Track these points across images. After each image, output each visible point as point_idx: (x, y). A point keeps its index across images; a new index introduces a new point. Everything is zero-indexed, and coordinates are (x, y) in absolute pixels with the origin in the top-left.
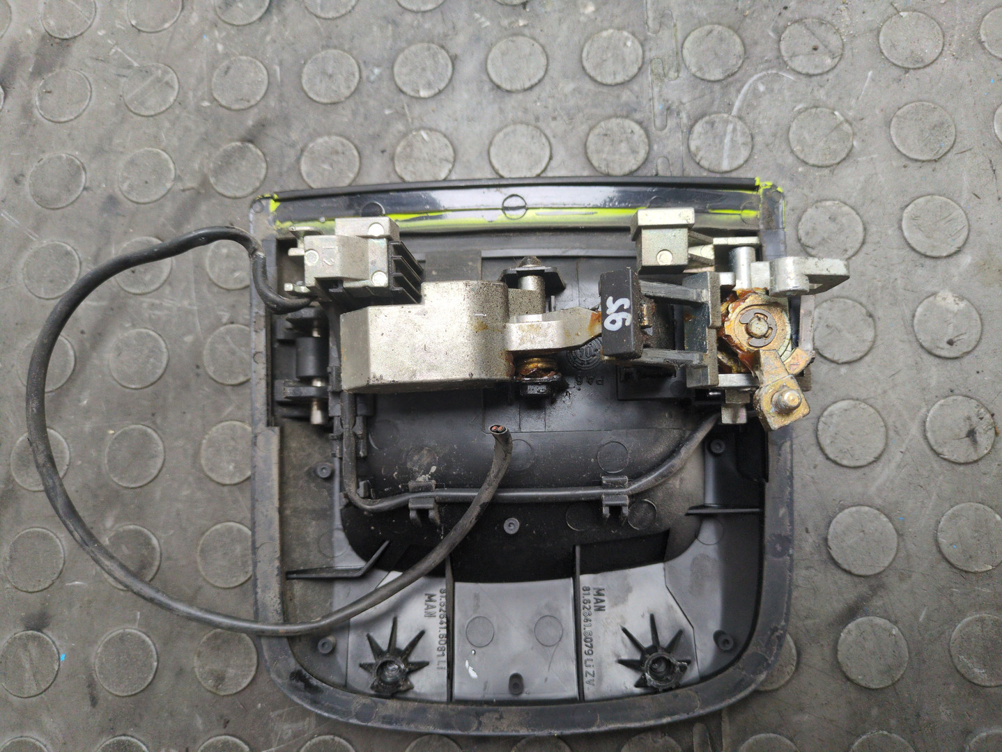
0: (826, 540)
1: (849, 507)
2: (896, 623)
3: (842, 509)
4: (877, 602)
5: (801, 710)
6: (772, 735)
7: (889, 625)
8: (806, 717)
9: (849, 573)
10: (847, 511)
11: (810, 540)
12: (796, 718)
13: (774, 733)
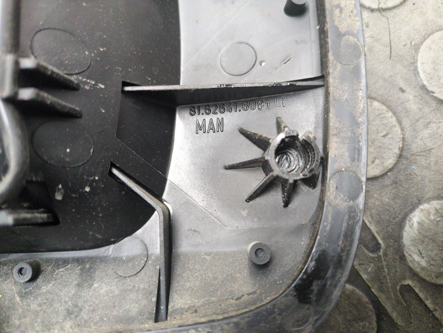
0: (423, 87)
1: (422, 43)
3: (417, 48)
10: (423, 48)
11: (411, 97)
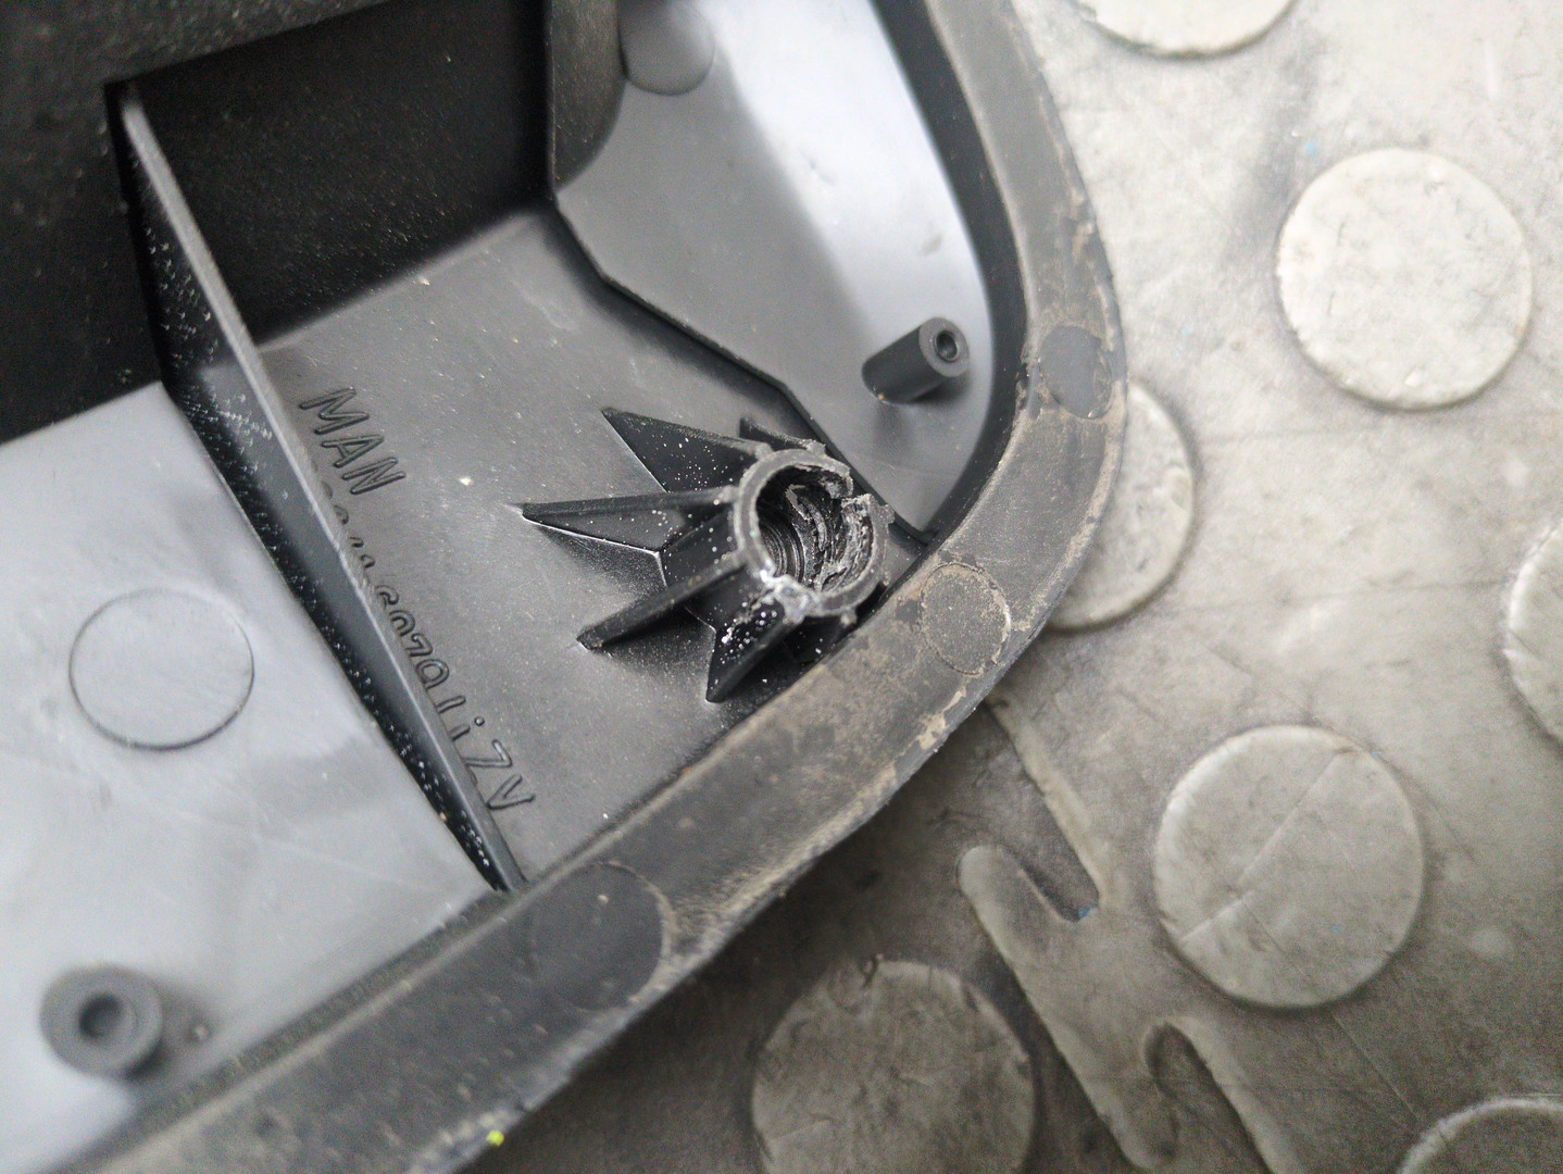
2: (1424, 142)
4: (1330, 108)
5: (1285, 600)
6: (1236, 745)
7: (1408, 160)
8: (1316, 617)
9: (1190, 57)
12: (1284, 642)
13: (1240, 732)
